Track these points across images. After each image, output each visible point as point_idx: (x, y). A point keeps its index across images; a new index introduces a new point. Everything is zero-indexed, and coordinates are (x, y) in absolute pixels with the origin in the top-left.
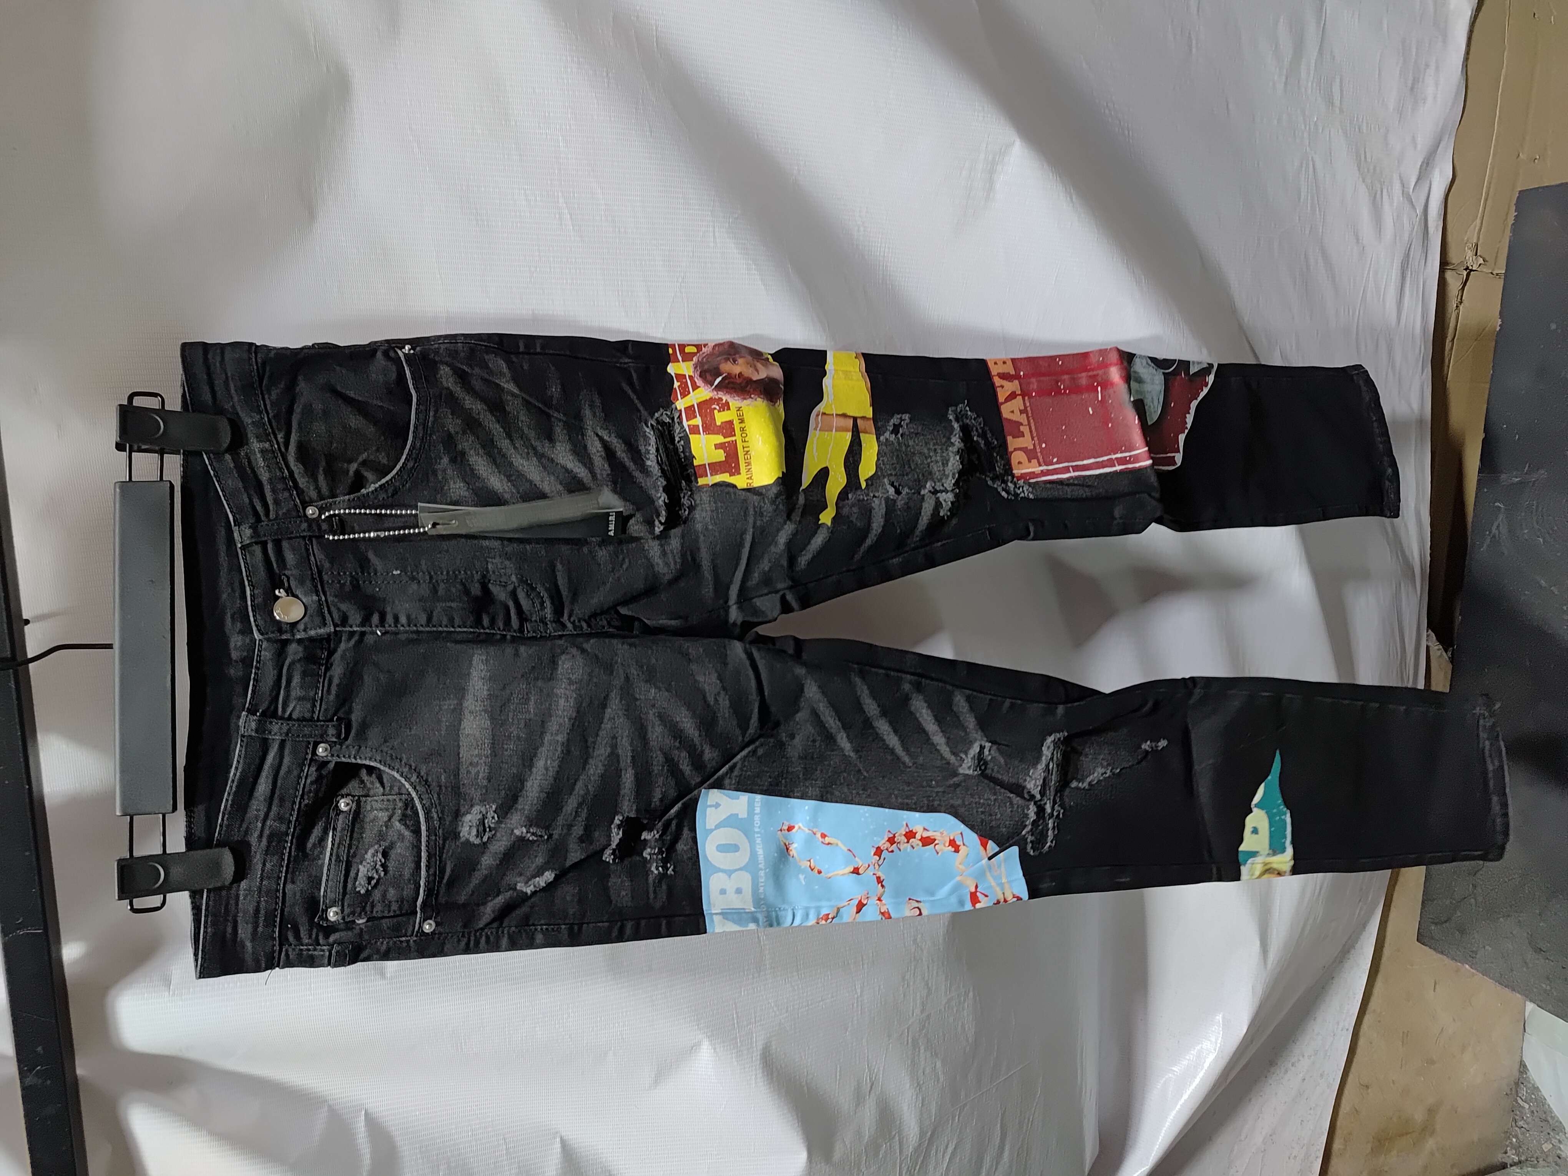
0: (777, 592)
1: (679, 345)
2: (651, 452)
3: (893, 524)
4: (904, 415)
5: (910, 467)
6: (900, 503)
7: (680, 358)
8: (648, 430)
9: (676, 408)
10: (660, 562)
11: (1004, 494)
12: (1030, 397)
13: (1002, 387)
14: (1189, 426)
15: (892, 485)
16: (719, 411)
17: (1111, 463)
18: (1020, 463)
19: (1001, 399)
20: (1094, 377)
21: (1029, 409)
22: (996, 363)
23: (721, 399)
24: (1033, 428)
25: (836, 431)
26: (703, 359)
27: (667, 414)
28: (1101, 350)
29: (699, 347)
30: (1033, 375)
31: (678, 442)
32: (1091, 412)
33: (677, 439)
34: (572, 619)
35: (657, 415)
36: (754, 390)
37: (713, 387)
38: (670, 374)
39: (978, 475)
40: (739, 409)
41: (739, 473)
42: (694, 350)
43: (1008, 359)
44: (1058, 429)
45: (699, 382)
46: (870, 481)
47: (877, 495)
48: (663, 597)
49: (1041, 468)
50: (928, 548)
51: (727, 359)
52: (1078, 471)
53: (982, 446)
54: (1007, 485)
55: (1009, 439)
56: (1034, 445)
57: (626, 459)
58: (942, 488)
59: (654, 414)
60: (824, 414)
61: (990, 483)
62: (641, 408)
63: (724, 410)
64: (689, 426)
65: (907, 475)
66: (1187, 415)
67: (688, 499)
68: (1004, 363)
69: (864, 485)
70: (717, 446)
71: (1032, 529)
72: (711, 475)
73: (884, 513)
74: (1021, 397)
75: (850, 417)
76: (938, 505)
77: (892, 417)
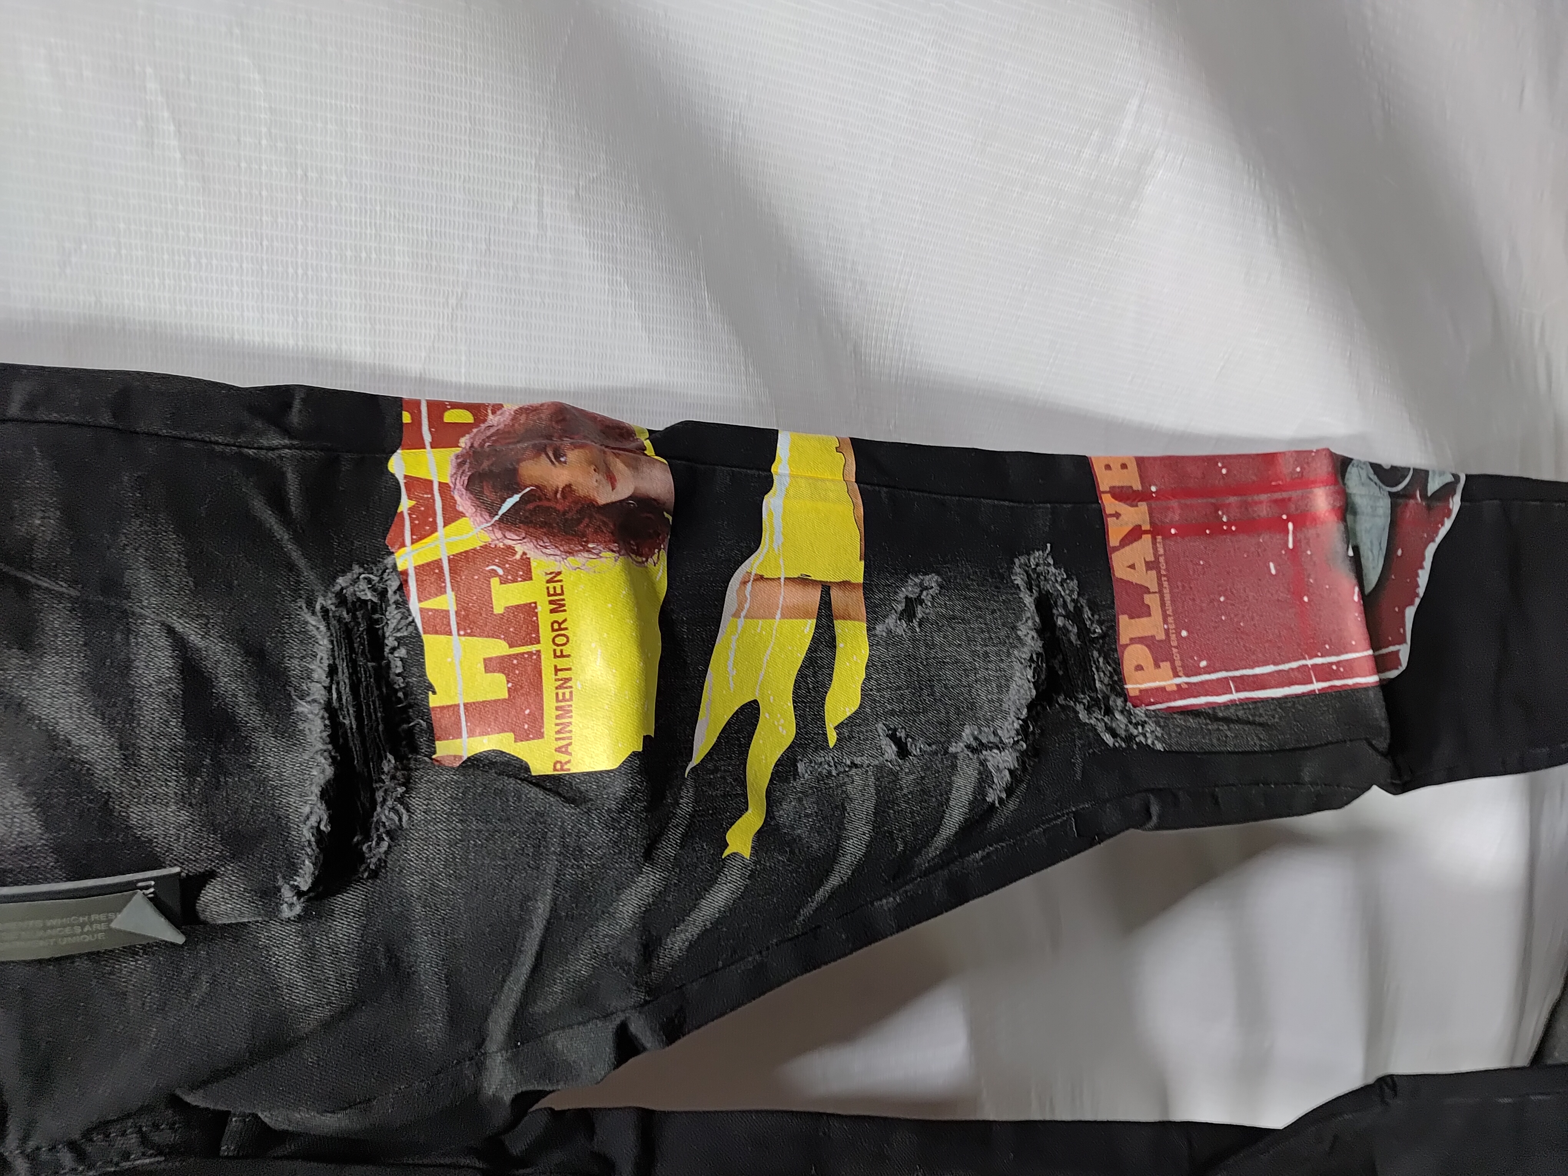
0: (607, 1016)
1: (430, 404)
2: (315, 676)
3: (891, 833)
4: (927, 577)
5: (932, 694)
6: (907, 781)
7: (427, 438)
8: (312, 620)
9: (395, 566)
10: (297, 977)
11: (1108, 738)
12: (1167, 536)
13: (1117, 515)
14: (1421, 591)
15: (893, 737)
16: (504, 581)
17: (1303, 676)
18: (1139, 668)
19: (1114, 540)
20: (1282, 504)
21: (1162, 559)
22: (1108, 467)
23: (511, 550)
24: (1167, 597)
25: (783, 616)
26: (484, 441)
27: (369, 581)
28: (1298, 452)
29: (478, 410)
30: (1174, 494)
31: (393, 650)
32: (1273, 572)
33: (390, 642)
34: (31, 1144)
35: (341, 581)
36: (598, 531)
37: (497, 518)
38: (393, 475)
39: (1061, 700)
40: (554, 577)
41: (540, 735)
42: (466, 417)
43: (1129, 459)
44: (1212, 601)
45: (463, 502)
46: (847, 727)
47: (858, 761)
48: (309, 1056)
49: (1178, 681)
50: (955, 868)
51: (540, 450)
52: (1245, 690)
53: (1073, 638)
54: (1113, 718)
55: (1123, 620)
56: (1167, 631)
57: (241, 698)
58: (992, 738)
59: (334, 578)
60: (760, 578)
61: (1083, 716)
62: (302, 563)
63: (514, 581)
64: (422, 610)
65: (925, 711)
66: (1420, 572)
67: (393, 809)
68: (1124, 466)
69: (832, 738)
70: (491, 665)
71: (1155, 809)
72: (471, 734)
73: (871, 810)
74: (1149, 536)
75: (815, 582)
76: (985, 778)
77: (904, 581)
